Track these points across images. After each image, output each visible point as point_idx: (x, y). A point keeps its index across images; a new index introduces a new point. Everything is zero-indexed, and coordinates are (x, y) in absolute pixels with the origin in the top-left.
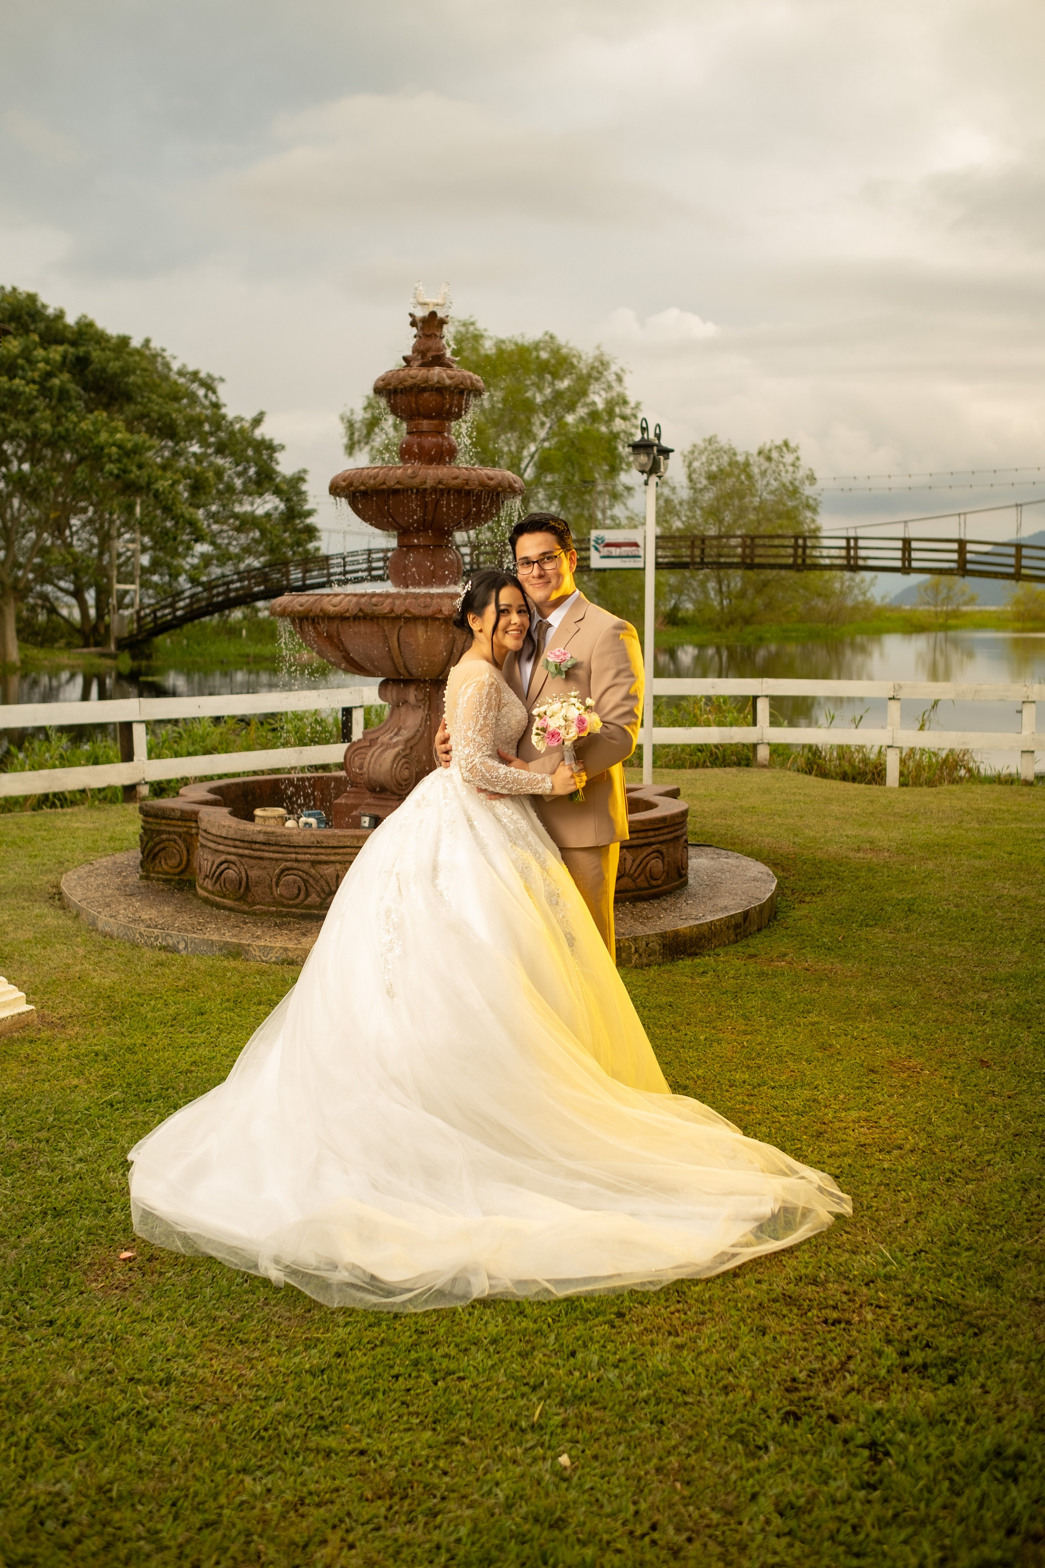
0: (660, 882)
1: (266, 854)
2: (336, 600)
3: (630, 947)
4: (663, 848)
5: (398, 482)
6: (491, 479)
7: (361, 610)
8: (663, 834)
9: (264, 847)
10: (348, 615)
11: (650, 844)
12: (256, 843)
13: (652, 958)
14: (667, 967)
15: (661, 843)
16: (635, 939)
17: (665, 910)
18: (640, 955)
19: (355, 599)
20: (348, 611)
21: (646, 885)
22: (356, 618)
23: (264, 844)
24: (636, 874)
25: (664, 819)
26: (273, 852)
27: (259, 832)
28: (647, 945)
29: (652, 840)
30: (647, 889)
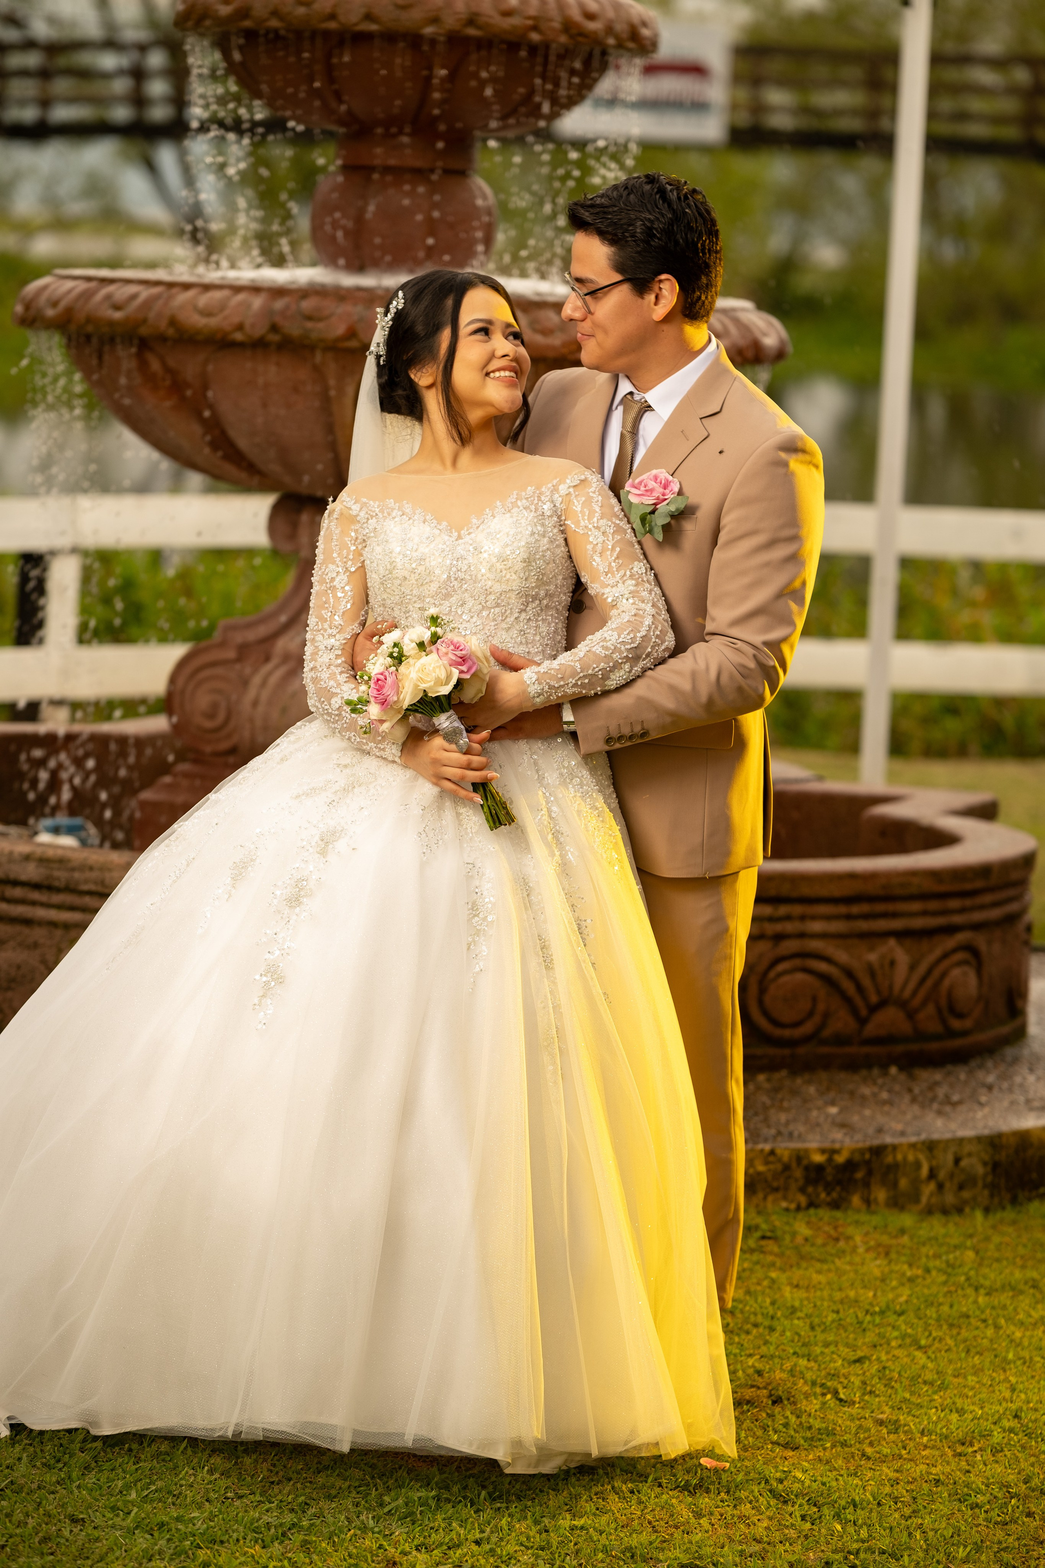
0: (968, 1023)
1: (41, 913)
2: (204, 300)
3: (918, 1165)
4: (980, 941)
5: (369, 17)
6: (590, 16)
7: (274, 328)
8: (982, 907)
9: (36, 896)
10: (239, 336)
11: (951, 930)
12: (16, 883)
13: (966, 1194)
14: (1009, 1214)
15: (976, 927)
16: (931, 1146)
17: (990, 1088)
18: (940, 1186)
19: (257, 302)
20: (240, 327)
21: (935, 1027)
22: (258, 345)
23: (36, 886)
24: (916, 1002)
25: (984, 871)
26: (59, 907)
27: (27, 858)
28: (957, 1161)
29: (957, 919)
30: (937, 1037)
